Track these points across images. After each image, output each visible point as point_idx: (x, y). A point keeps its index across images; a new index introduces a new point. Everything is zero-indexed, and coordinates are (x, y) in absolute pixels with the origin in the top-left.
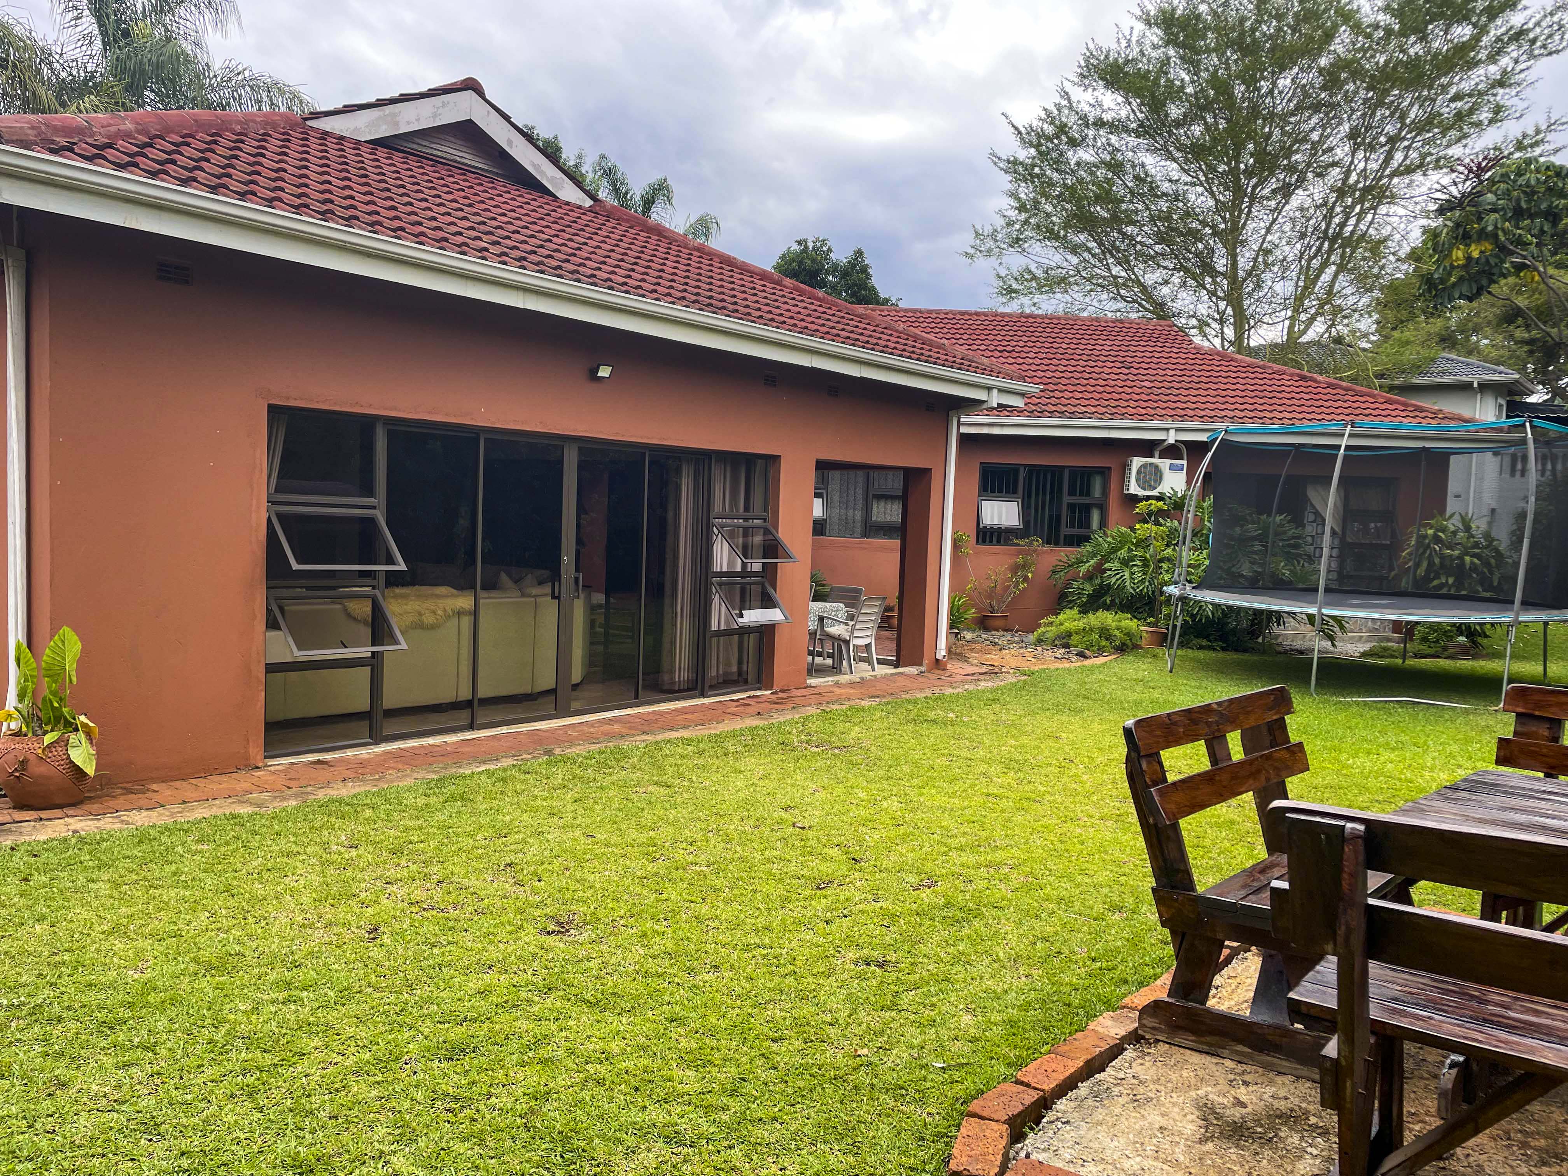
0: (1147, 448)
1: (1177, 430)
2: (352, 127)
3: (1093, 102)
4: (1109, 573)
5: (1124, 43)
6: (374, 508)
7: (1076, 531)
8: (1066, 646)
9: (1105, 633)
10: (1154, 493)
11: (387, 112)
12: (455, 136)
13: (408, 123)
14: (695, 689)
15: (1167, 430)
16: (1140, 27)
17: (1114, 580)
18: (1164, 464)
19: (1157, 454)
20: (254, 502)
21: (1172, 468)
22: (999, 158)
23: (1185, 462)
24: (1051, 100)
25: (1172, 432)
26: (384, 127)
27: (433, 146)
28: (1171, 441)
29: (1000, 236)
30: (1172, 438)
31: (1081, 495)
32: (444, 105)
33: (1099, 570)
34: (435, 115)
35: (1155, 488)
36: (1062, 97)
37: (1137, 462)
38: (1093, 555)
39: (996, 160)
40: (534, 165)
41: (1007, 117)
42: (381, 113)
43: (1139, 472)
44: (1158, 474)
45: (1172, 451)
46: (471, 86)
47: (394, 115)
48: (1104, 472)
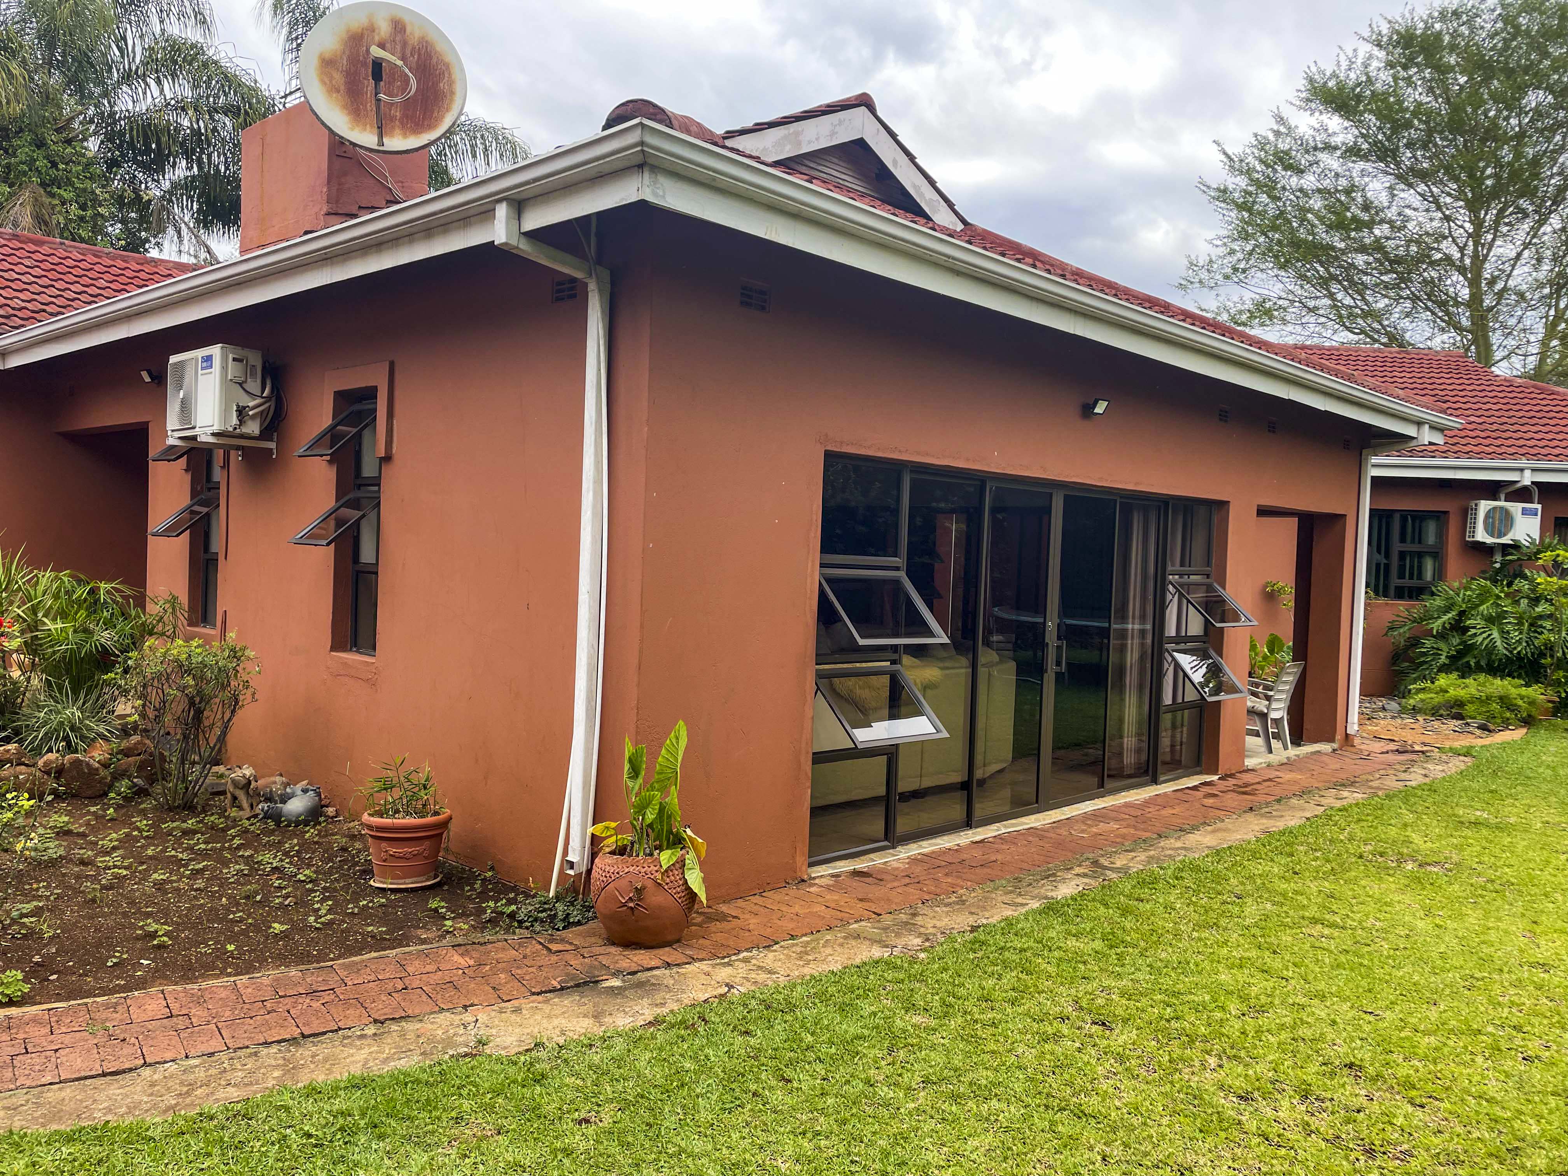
0: (1491, 489)
1: (1534, 470)
2: (761, 147)
3: (1317, 126)
4: (1473, 631)
5: (1344, 64)
6: (897, 569)
7: (1406, 582)
8: (1459, 717)
9: (1505, 701)
10: (1505, 540)
11: (792, 131)
12: (840, 159)
13: (809, 142)
14: (1146, 772)
15: (1522, 470)
16: (1365, 48)
17: (1480, 639)
18: (1516, 508)
19: (1503, 497)
20: (810, 564)
21: (1525, 512)
22: (1209, 187)
23: (1539, 507)
24: (1265, 127)
25: (1527, 473)
26: (788, 147)
27: (820, 168)
28: (1527, 482)
29: (1215, 266)
30: (1527, 479)
31: (1413, 542)
32: (841, 122)
33: (1458, 627)
34: (833, 134)
35: (1505, 535)
36: (1277, 122)
37: (1484, 506)
38: (1447, 609)
39: (1205, 188)
40: (915, 186)
41: (1219, 145)
42: (786, 132)
43: (1487, 516)
44: (1507, 520)
45: (1522, 494)
46: (865, 102)
47: (797, 134)
48: (1440, 516)
